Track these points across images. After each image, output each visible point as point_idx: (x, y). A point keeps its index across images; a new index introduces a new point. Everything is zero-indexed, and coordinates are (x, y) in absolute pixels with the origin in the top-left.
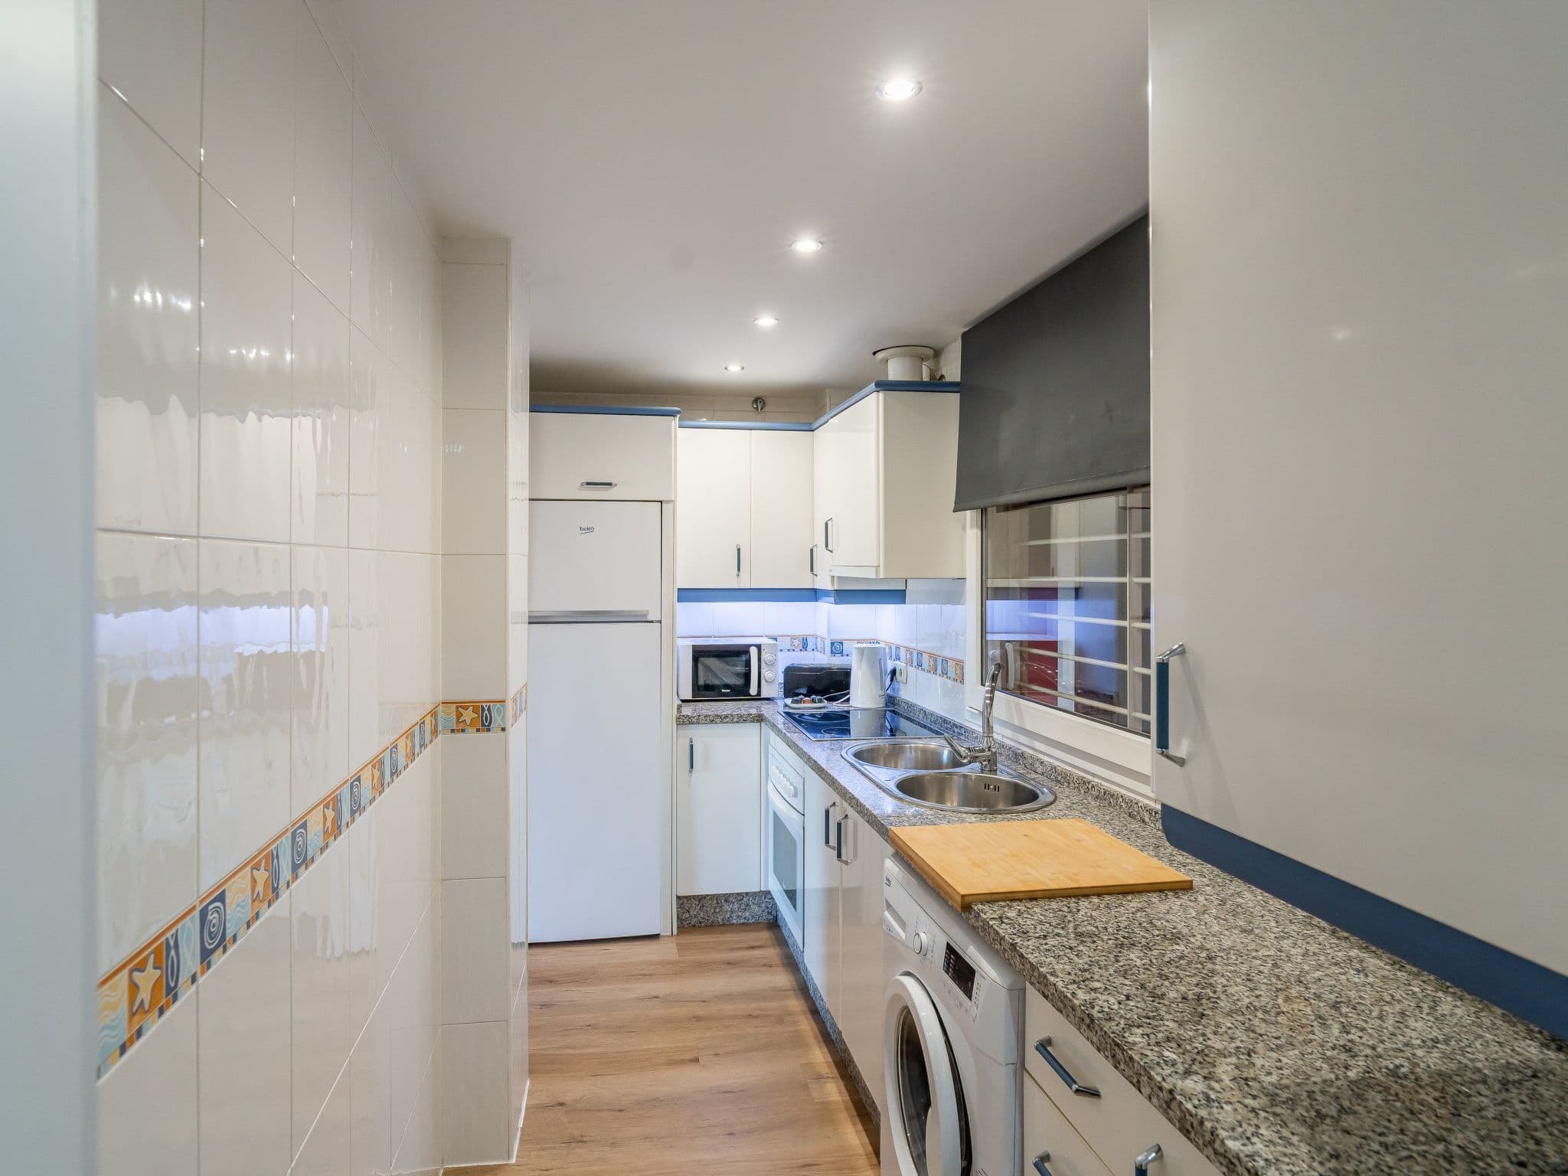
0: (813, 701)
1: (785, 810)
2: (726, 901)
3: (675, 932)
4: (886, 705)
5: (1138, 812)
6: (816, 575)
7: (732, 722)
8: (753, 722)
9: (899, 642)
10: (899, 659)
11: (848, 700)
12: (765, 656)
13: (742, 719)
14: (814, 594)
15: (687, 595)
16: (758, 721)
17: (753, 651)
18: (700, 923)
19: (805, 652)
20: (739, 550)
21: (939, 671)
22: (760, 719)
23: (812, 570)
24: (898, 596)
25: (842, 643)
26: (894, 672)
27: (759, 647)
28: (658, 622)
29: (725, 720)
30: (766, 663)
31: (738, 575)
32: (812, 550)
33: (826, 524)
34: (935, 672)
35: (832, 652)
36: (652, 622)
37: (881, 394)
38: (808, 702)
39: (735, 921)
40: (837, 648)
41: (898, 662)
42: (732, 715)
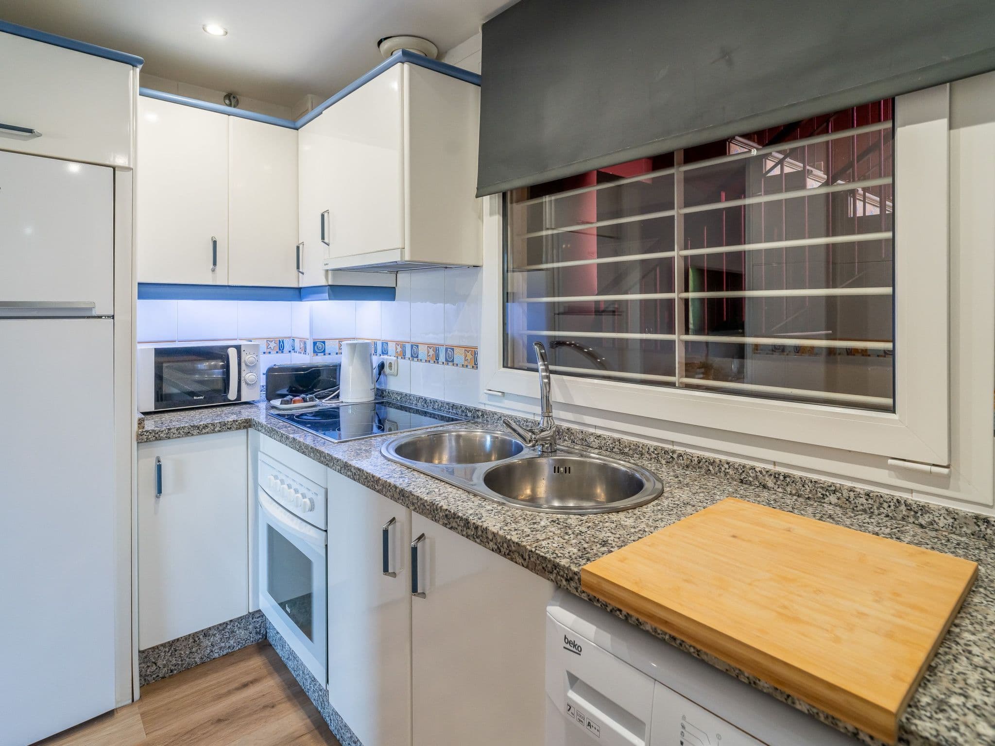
0: (304, 400)
1: (297, 528)
2: (205, 635)
3: (137, 696)
4: (376, 399)
5: (756, 477)
6: (303, 273)
7: (213, 431)
8: (240, 428)
9: (385, 337)
10: (387, 354)
11: (338, 396)
12: (245, 357)
13: (226, 427)
14: (299, 293)
15: (147, 291)
16: (245, 427)
17: (232, 353)
18: (172, 671)
19: (282, 354)
20: (215, 243)
21: (442, 358)
22: (248, 424)
23: (298, 268)
24: (388, 293)
25: (324, 342)
26: (382, 366)
27: (238, 348)
28: (109, 317)
29: (204, 431)
30: (246, 365)
31: (213, 270)
32: (298, 248)
33: (323, 216)
34: (437, 360)
35: (315, 352)
36: (100, 317)
37: (406, 66)
38: (299, 401)
39: (216, 655)
40: (319, 347)
41: (385, 357)
42: (213, 425)
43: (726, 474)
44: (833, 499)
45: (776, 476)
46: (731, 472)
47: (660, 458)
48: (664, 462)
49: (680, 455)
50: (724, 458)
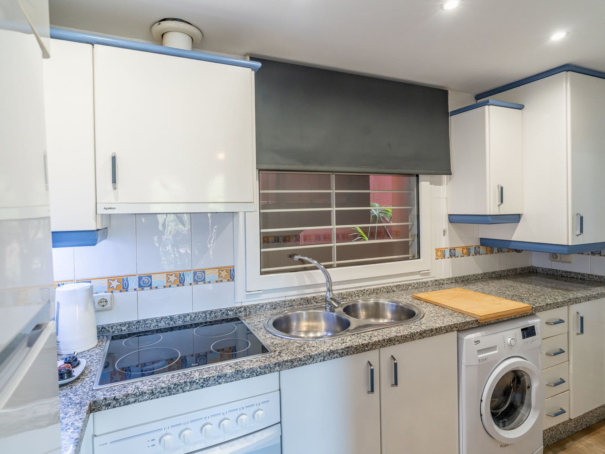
21: (189, 281)
34: (181, 284)
43: (383, 291)
44: (410, 288)
45: (396, 286)
46: (384, 290)
47: (359, 295)
48: (361, 295)
49: (367, 290)
50: (381, 286)
